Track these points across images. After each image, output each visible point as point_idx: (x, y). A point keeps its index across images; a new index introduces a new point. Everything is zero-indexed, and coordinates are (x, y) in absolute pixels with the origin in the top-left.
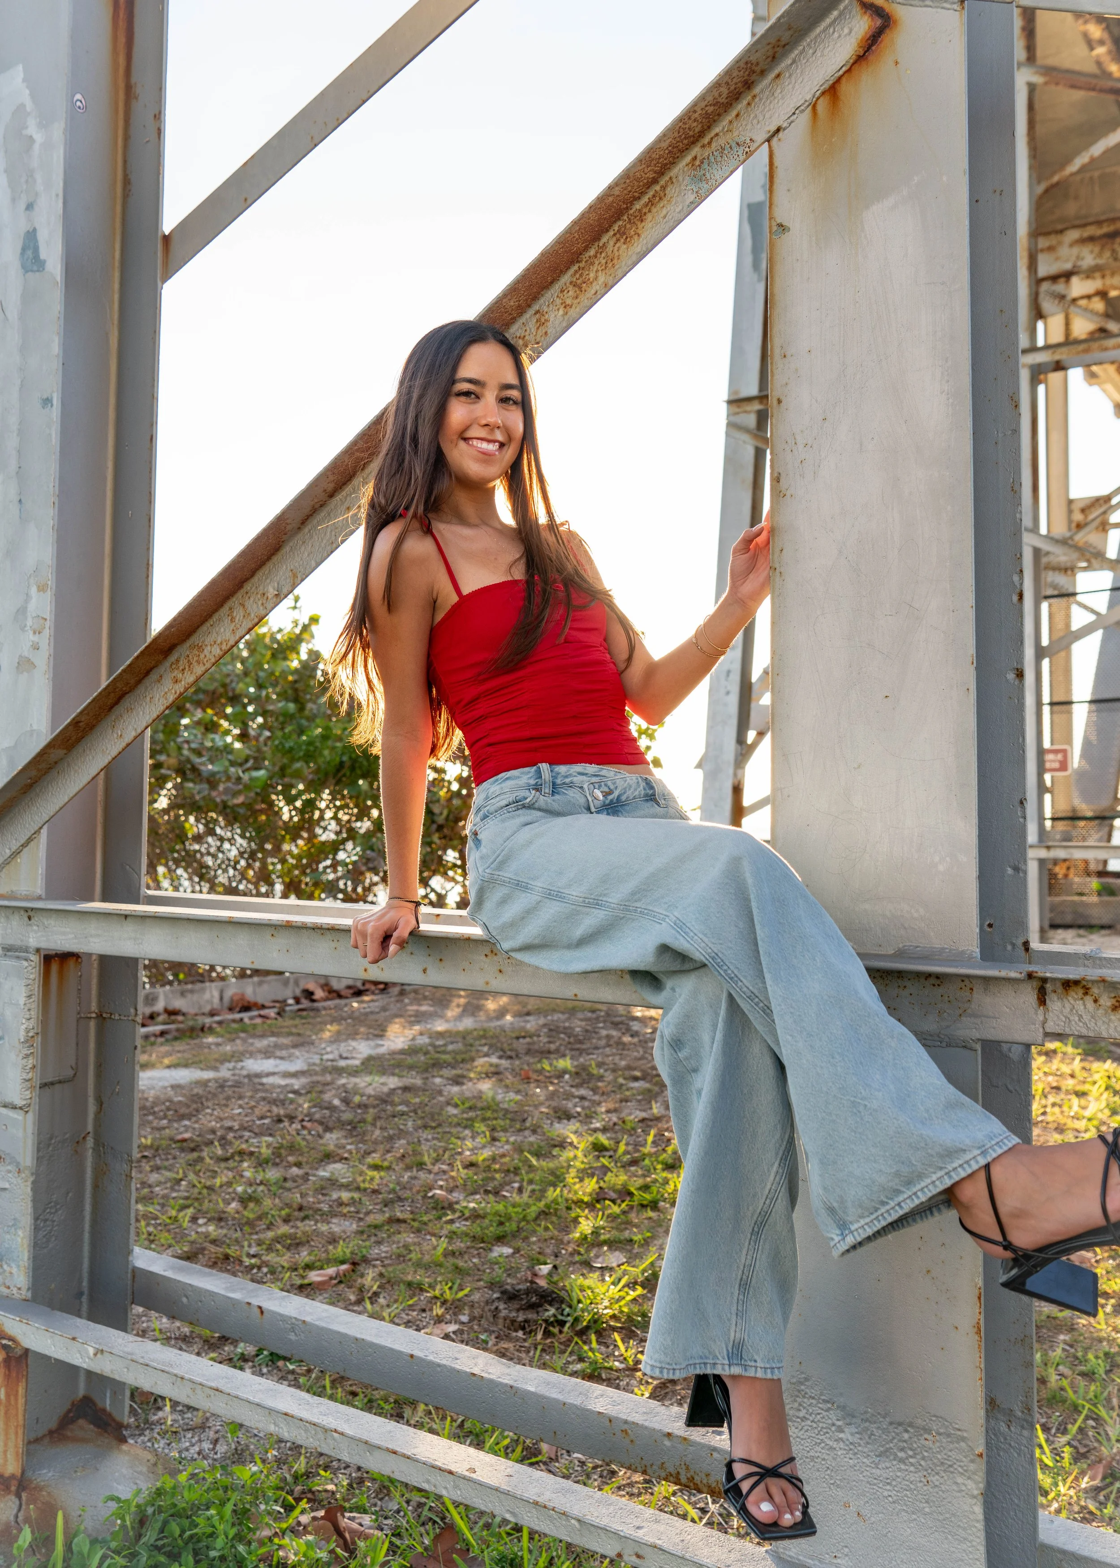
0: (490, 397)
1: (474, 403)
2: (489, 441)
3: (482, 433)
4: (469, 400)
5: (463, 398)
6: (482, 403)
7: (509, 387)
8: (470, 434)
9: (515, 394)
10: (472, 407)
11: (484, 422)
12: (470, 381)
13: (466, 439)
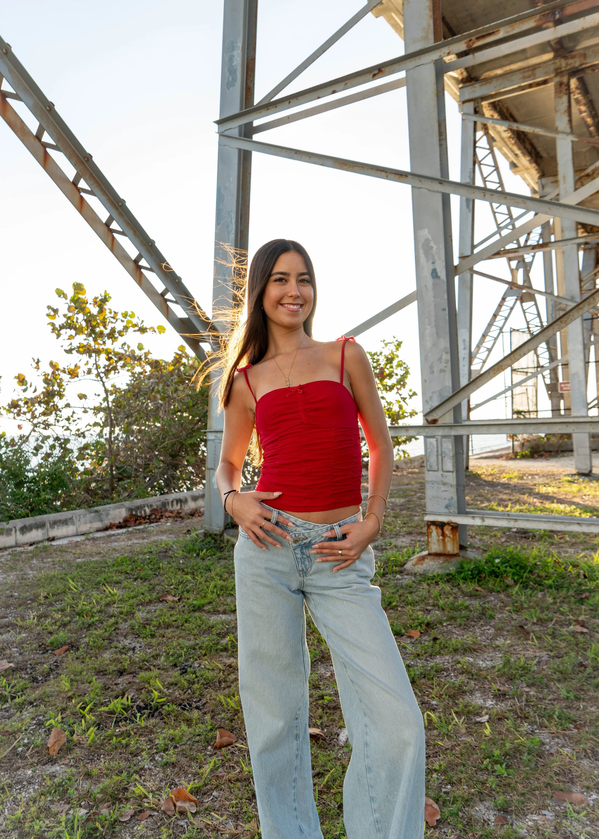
0: (293, 281)
1: (284, 285)
2: (294, 304)
3: (290, 301)
4: (281, 283)
5: (278, 283)
6: (289, 284)
7: (303, 274)
8: (284, 301)
9: (306, 277)
10: (283, 287)
11: (290, 295)
12: (281, 273)
13: (282, 305)
